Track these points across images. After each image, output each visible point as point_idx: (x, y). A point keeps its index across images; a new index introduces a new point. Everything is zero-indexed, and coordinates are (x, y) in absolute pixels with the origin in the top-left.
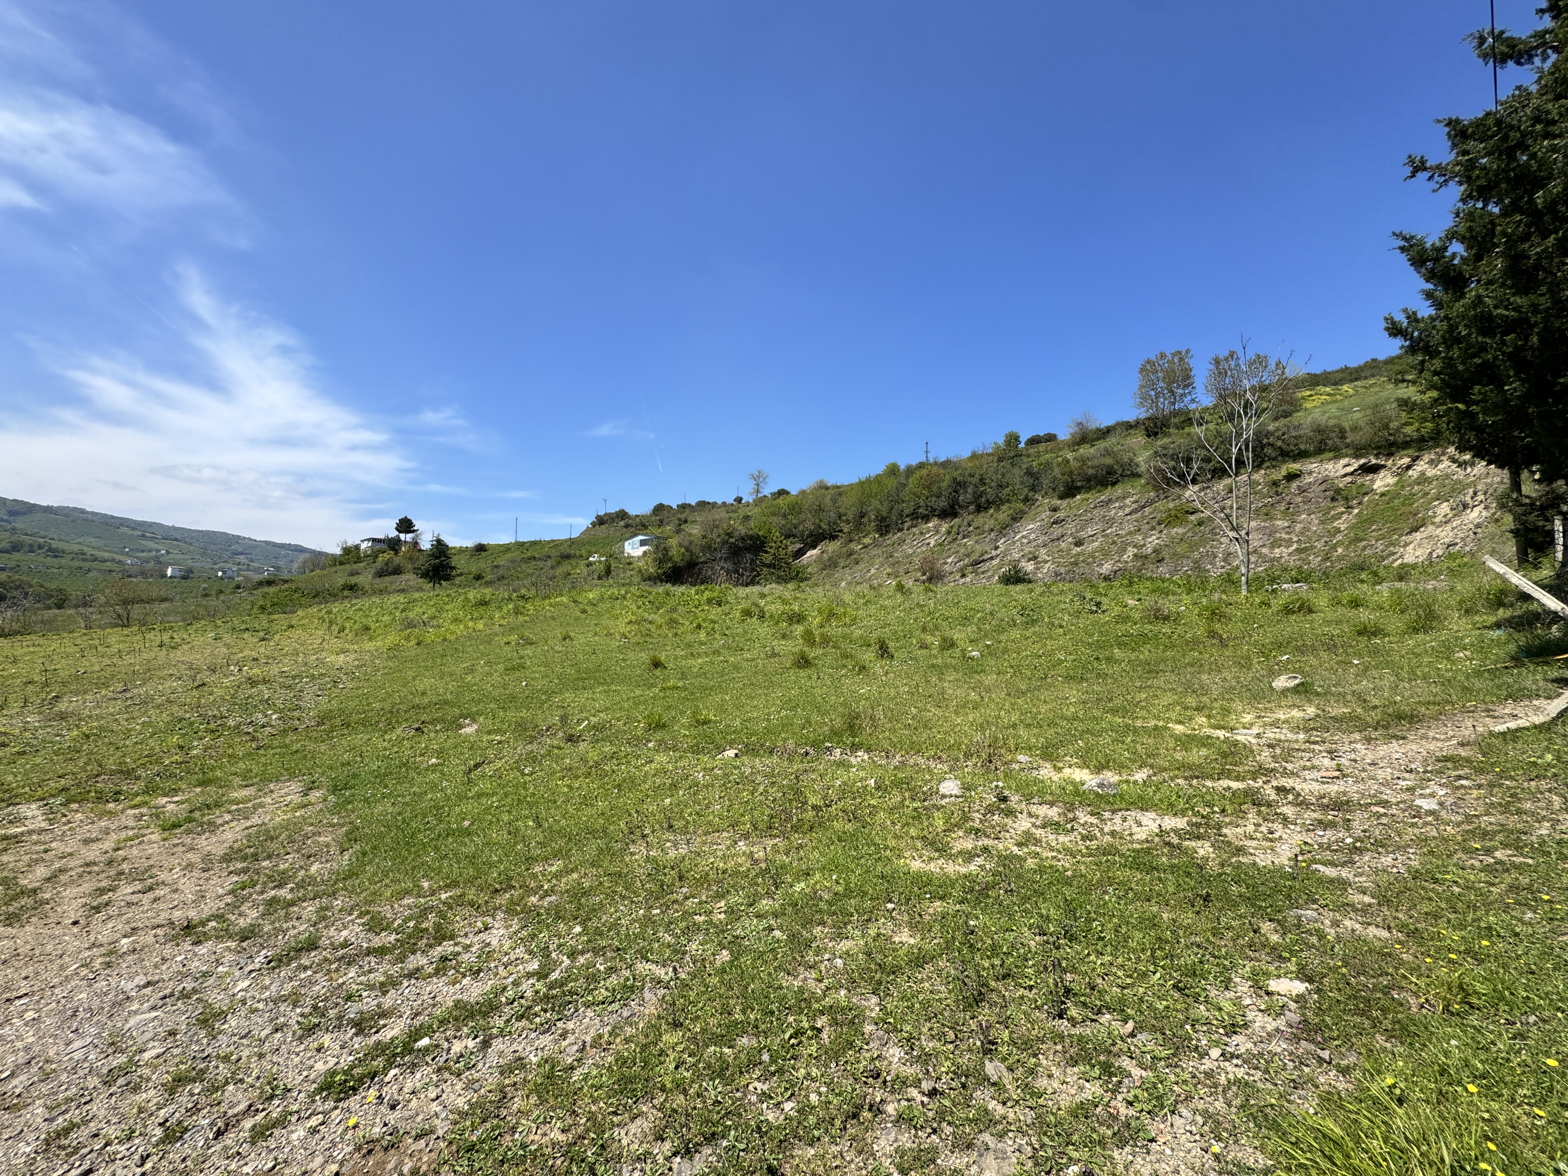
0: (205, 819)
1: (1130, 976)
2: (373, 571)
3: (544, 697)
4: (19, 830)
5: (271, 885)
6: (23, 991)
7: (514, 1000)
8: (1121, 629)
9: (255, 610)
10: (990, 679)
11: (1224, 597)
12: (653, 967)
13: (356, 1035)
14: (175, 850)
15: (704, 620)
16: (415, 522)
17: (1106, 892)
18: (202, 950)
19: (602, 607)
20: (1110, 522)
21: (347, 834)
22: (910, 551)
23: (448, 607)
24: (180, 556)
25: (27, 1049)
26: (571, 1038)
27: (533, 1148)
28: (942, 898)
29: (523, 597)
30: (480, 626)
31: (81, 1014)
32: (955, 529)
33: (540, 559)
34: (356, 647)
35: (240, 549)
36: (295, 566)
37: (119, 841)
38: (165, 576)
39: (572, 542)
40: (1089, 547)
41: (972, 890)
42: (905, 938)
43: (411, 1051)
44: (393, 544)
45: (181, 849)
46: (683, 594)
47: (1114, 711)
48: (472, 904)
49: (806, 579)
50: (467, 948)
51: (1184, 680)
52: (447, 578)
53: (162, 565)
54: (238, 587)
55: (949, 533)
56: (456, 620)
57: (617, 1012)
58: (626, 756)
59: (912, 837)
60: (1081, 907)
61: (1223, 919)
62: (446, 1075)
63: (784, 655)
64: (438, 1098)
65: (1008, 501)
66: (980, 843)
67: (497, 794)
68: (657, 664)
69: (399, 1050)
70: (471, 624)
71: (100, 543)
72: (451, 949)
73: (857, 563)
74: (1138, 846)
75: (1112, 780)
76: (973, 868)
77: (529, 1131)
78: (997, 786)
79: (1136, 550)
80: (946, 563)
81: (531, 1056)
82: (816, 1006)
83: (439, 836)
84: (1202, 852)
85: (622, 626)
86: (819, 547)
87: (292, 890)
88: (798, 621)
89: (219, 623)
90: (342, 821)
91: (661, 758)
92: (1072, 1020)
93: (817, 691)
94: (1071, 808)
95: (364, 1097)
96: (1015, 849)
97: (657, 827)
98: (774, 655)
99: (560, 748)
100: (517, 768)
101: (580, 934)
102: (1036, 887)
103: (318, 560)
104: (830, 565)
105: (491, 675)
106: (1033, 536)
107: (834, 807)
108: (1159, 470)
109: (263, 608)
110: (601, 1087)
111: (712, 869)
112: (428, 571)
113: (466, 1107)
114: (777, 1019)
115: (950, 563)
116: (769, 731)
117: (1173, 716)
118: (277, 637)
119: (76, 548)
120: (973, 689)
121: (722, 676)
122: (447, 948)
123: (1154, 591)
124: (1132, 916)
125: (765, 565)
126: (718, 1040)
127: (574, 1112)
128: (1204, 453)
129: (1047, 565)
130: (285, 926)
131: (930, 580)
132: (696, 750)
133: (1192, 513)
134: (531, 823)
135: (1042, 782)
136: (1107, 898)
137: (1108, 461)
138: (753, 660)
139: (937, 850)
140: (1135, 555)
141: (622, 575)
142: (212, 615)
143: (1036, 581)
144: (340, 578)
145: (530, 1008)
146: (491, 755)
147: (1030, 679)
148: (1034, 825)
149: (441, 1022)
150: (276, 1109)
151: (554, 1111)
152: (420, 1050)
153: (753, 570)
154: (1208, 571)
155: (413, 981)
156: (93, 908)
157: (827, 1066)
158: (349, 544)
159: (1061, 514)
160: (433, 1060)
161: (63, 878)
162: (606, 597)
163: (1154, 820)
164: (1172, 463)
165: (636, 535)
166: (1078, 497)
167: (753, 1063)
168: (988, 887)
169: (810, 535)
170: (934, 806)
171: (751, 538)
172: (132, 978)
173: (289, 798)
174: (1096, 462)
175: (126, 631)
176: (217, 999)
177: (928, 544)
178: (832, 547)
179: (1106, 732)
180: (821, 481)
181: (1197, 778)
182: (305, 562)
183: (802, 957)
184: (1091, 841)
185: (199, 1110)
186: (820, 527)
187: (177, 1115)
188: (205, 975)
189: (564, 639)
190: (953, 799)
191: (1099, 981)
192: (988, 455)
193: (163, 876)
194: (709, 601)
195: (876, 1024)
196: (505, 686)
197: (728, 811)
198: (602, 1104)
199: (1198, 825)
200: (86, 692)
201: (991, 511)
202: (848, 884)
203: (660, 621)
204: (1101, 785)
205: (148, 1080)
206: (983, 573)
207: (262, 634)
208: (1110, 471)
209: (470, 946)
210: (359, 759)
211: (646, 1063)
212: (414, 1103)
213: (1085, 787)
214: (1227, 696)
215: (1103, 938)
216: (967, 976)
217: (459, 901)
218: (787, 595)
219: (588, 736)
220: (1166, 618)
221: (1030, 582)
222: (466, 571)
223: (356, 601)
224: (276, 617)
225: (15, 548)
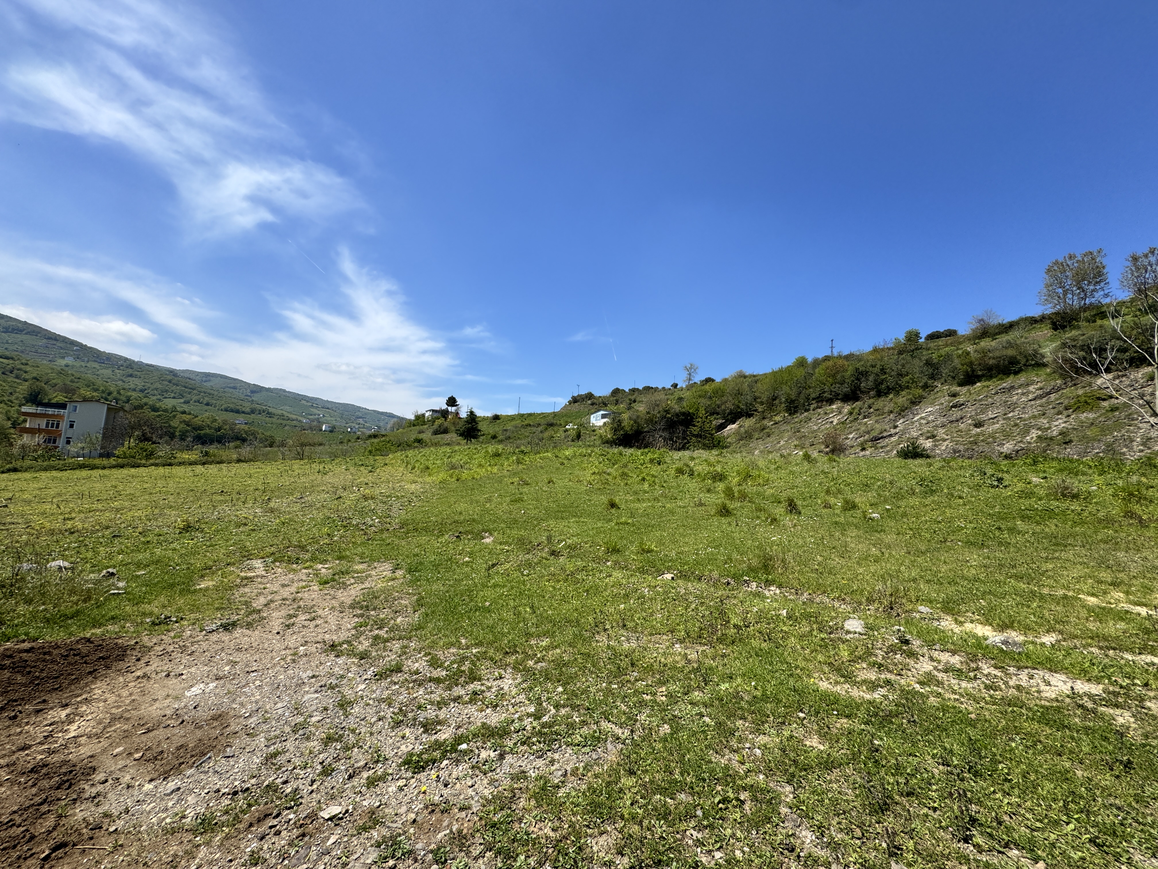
0: (341, 580)
1: (1041, 821)
2: (432, 430)
3: (535, 522)
4: (252, 574)
5: (376, 627)
6: (254, 669)
7: (519, 731)
8: (1024, 503)
9: (366, 453)
10: (890, 538)
11: (1144, 480)
12: (613, 726)
13: (424, 732)
14: (326, 597)
15: (647, 475)
16: (457, 399)
17: (1012, 740)
18: (340, 661)
19: (575, 461)
20: (1012, 407)
21: (418, 600)
22: (815, 428)
23: (475, 456)
24: (329, 419)
25: (257, 702)
26: (556, 766)
27: (534, 836)
28: (848, 717)
29: (522, 452)
30: (495, 470)
31: (281, 688)
32: (856, 411)
33: (534, 426)
34: (421, 479)
35: (360, 415)
36: (389, 426)
37: (298, 588)
38: (321, 430)
39: (555, 414)
40: (990, 429)
41: (876, 715)
42: (814, 742)
43: (456, 751)
44: (444, 414)
45: (328, 597)
46: (632, 455)
47: (1019, 577)
48: (492, 659)
49: (726, 447)
50: (489, 688)
51: (1096, 556)
52: (475, 437)
53: (320, 423)
54: (358, 438)
55: (851, 413)
56: (480, 465)
57: (587, 755)
58: (592, 570)
59: (820, 662)
60: (986, 748)
61: (1147, 788)
62: (477, 772)
63: (709, 505)
64: (472, 786)
65: (908, 387)
66: (883, 676)
67: (506, 586)
68: (613, 505)
69: (449, 748)
70: (489, 468)
71: (291, 410)
72: (479, 687)
73: (769, 436)
74: (1047, 704)
75: (1016, 639)
76: (877, 696)
77: (531, 824)
78: (899, 630)
79: (1040, 433)
80: (847, 438)
81: (531, 771)
82: (740, 782)
83: (471, 610)
84: (1121, 720)
85: (588, 476)
86: (738, 423)
87: (387, 632)
88: (720, 480)
89: (348, 460)
90: (414, 592)
91: (617, 574)
92: (977, 846)
93: (736, 535)
94: (974, 659)
95: (429, 775)
96: (917, 687)
97: (614, 624)
98: (701, 504)
99: (547, 559)
100: (519, 570)
101: (562, 693)
102: (939, 723)
103: (401, 423)
104: (747, 436)
105: (502, 504)
106: (931, 418)
107: (752, 628)
108: (1066, 360)
109: (370, 452)
110: (578, 805)
111: (655, 661)
112: (464, 432)
113: (490, 797)
114: (708, 786)
115: (851, 438)
116: (697, 563)
117: (1085, 588)
118: (378, 470)
119: (280, 412)
120: (874, 545)
121: (661, 518)
122: (476, 686)
123: (1061, 470)
124: (1041, 766)
125: (694, 435)
126: (663, 791)
127: (560, 818)
128: (1119, 343)
129: (946, 443)
130: (384, 654)
131: (833, 451)
132: (642, 571)
133: (1104, 400)
134: (528, 610)
135: (943, 632)
136: (1013, 745)
137: (1010, 352)
138: (684, 507)
139: (843, 676)
140: (1039, 437)
141: (588, 439)
142: (344, 454)
143: (934, 457)
144: (413, 435)
145: (529, 738)
146: (502, 558)
147: (928, 541)
148: (935, 668)
149: (474, 735)
150: (380, 770)
151: (547, 814)
152: (461, 751)
153: (684, 438)
154: (1124, 454)
155: (456, 704)
156: (286, 626)
157: (749, 832)
158: (419, 413)
159: (961, 399)
160: (469, 759)
161: (272, 605)
162: (577, 454)
163: (1065, 682)
164: (1082, 354)
165: (599, 411)
166: (978, 384)
167: (689, 815)
168: (891, 715)
169: (731, 413)
170: (839, 639)
171: (684, 414)
172: (305, 671)
173: (385, 573)
174: (997, 354)
175: (302, 462)
176: (348, 693)
177: (832, 422)
178: (748, 423)
179: (1010, 595)
180: (741, 372)
181: (1114, 649)
182: (394, 424)
183: (727, 741)
184: (995, 691)
185: (340, 760)
186: (739, 407)
187: (329, 759)
188: (342, 677)
189: (549, 482)
190: (857, 635)
191: (1006, 818)
192: (889, 349)
193: (320, 612)
194: (652, 461)
195: (791, 808)
196: (510, 512)
197: (668, 620)
198: (579, 818)
199: (1116, 694)
200: (282, 497)
201: (891, 396)
202: (764, 691)
203: (614, 474)
204: (1005, 642)
205: (314, 735)
206: (882, 447)
207: (370, 468)
208: (1013, 361)
209: (491, 687)
210: (423, 553)
211: (609, 795)
212: (458, 786)
213: (988, 642)
214: (1149, 575)
215: (1010, 781)
216: (872, 786)
217: (483, 656)
218: (712, 459)
219: (565, 552)
220: (1075, 496)
221: (928, 457)
222: (486, 432)
223: (422, 450)
224: (377, 458)
225: (253, 412)
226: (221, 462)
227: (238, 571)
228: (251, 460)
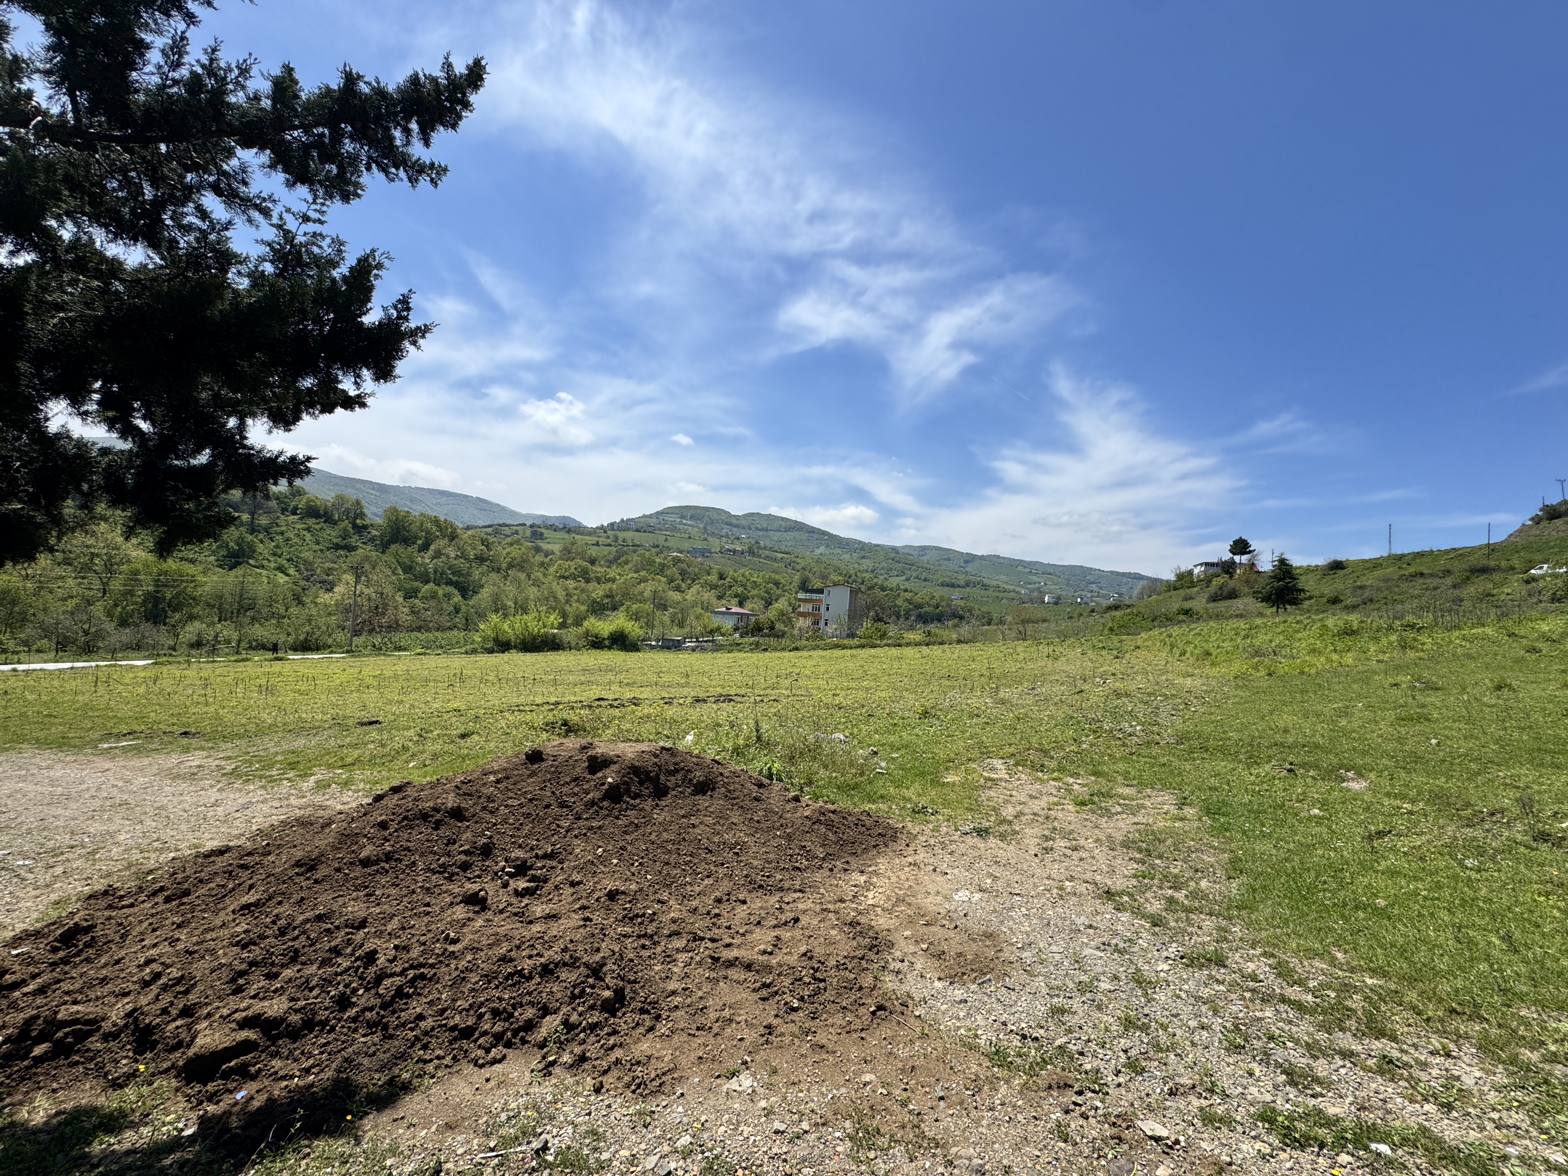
0: (1103, 805)
2: (1207, 596)
4: (996, 776)
5: (1167, 884)
6: (1017, 891)
13: (1288, 1084)
16: (1251, 542)
18: (1123, 918)
21: (1231, 861)
24: (1053, 587)
25: (1027, 935)
31: (1052, 927)
33: (1432, 575)
34: (1200, 672)
35: (1093, 579)
36: (1135, 593)
37: (1049, 804)
38: (1043, 602)
39: (1491, 549)
43: (1366, 1148)
44: (1228, 567)
45: (1089, 824)
48: (1417, 1010)
50: (1423, 1065)
52: (1295, 602)
53: (1042, 594)
54: (1093, 611)
56: (1314, 650)
67: (1423, 880)
69: (1349, 1136)
71: (1007, 578)
72: (1395, 1053)
83: (1346, 904)
87: (1187, 896)
89: (1083, 640)
90: (1222, 846)
100: (1452, 855)
103: (1154, 586)
109: (1111, 629)
112: (1270, 594)
118: (1127, 655)
122: (1387, 1048)
130: (1189, 929)
134: (1496, 941)
142: (1077, 633)
144: (1175, 604)
146: (1400, 825)
149: (1404, 1139)
150: (1218, 1106)
152: (1379, 1155)
155: (1349, 1064)
156: (1044, 848)
158: (1183, 569)
172: (1078, 916)
173: (1166, 807)
175: (1026, 644)
176: (1145, 968)
182: (1143, 588)
185: (1150, 1059)
187: (1134, 1051)
188: (1131, 941)
196: (1401, 740)
200: (1011, 686)
205: (1107, 1007)
209: (1426, 1064)
210: (1226, 787)
217: (1395, 998)
222: (1316, 593)
223: (1193, 626)
224: (1124, 637)
225: (967, 584)
226: (942, 643)
227: (980, 769)
228: (970, 641)
